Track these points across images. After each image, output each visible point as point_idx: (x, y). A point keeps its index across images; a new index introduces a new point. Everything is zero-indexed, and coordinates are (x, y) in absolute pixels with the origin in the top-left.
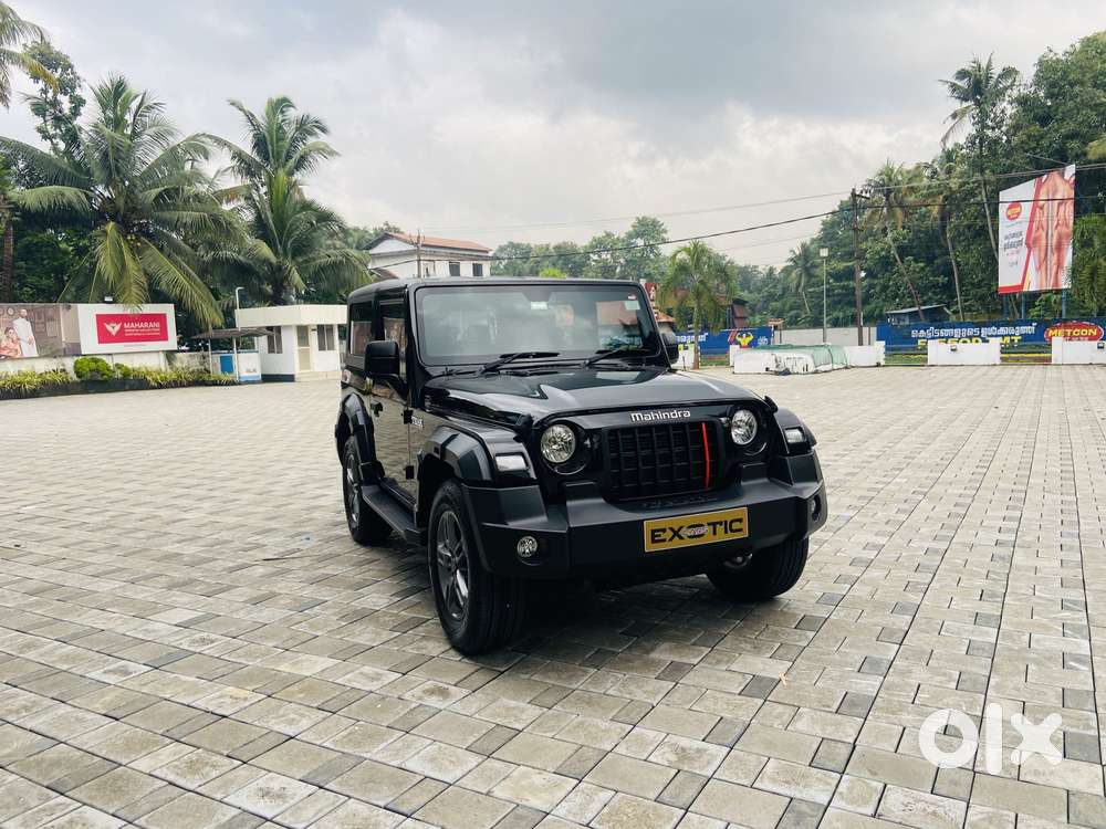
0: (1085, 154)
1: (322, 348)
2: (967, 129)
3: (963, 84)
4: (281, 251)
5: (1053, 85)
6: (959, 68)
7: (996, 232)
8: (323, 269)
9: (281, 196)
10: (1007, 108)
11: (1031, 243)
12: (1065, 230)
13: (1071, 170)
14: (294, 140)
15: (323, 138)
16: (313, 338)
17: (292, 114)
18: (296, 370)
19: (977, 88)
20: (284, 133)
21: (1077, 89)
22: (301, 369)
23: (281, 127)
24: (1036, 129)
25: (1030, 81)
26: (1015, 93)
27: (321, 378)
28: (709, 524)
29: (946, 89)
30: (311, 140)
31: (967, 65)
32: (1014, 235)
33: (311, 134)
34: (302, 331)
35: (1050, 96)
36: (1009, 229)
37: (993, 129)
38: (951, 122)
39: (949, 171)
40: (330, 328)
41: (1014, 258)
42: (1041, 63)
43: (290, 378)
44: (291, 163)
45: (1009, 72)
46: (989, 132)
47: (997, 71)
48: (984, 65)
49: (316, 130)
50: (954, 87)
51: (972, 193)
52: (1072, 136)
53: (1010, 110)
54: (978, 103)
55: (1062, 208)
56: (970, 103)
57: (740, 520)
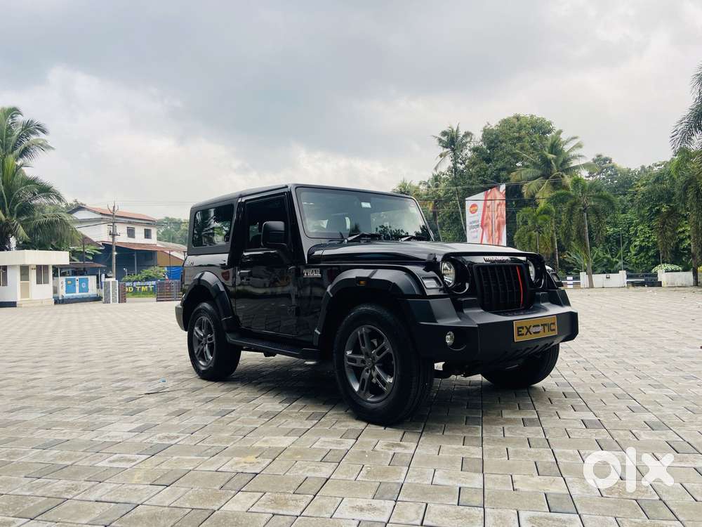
0: (509, 179)
1: (39, 282)
2: (448, 163)
3: (445, 139)
4: (8, 212)
5: (492, 142)
6: (443, 130)
7: (465, 220)
8: (40, 226)
9: (10, 173)
10: (467, 153)
11: (483, 226)
12: (501, 219)
13: (503, 187)
14: (20, 137)
15: (42, 136)
16: (33, 275)
17: (19, 119)
18: (18, 298)
19: (452, 142)
20: (12, 131)
21: (504, 144)
22: (21, 298)
23: (10, 128)
24: (484, 165)
25: (479, 140)
26: (472, 145)
27: (37, 305)
28: (542, 325)
29: (436, 142)
30: (33, 137)
31: (446, 129)
32: (474, 222)
33: (33, 133)
34: (24, 270)
35: (489, 148)
36: (471, 218)
37: (461, 164)
38: (439, 159)
39: (437, 186)
40: (46, 267)
41: (476, 234)
42: (485, 130)
43: (13, 304)
44: (17, 152)
45: (467, 134)
46: (459, 165)
47: (462, 133)
48: (455, 130)
49: (37, 131)
50: (440, 141)
51: (449, 199)
52: (503, 169)
53: (470, 154)
54: (453, 150)
55: (499, 207)
56: (449, 149)
57: (554, 324)
